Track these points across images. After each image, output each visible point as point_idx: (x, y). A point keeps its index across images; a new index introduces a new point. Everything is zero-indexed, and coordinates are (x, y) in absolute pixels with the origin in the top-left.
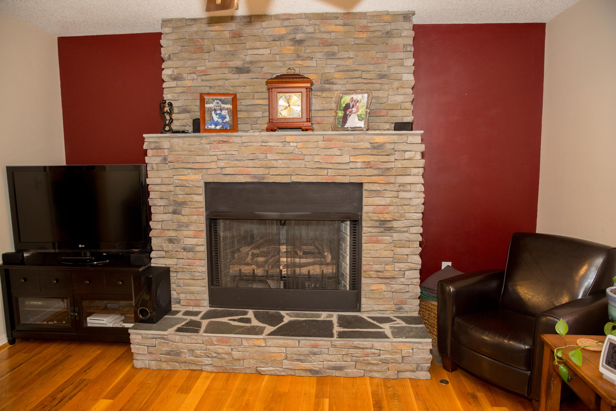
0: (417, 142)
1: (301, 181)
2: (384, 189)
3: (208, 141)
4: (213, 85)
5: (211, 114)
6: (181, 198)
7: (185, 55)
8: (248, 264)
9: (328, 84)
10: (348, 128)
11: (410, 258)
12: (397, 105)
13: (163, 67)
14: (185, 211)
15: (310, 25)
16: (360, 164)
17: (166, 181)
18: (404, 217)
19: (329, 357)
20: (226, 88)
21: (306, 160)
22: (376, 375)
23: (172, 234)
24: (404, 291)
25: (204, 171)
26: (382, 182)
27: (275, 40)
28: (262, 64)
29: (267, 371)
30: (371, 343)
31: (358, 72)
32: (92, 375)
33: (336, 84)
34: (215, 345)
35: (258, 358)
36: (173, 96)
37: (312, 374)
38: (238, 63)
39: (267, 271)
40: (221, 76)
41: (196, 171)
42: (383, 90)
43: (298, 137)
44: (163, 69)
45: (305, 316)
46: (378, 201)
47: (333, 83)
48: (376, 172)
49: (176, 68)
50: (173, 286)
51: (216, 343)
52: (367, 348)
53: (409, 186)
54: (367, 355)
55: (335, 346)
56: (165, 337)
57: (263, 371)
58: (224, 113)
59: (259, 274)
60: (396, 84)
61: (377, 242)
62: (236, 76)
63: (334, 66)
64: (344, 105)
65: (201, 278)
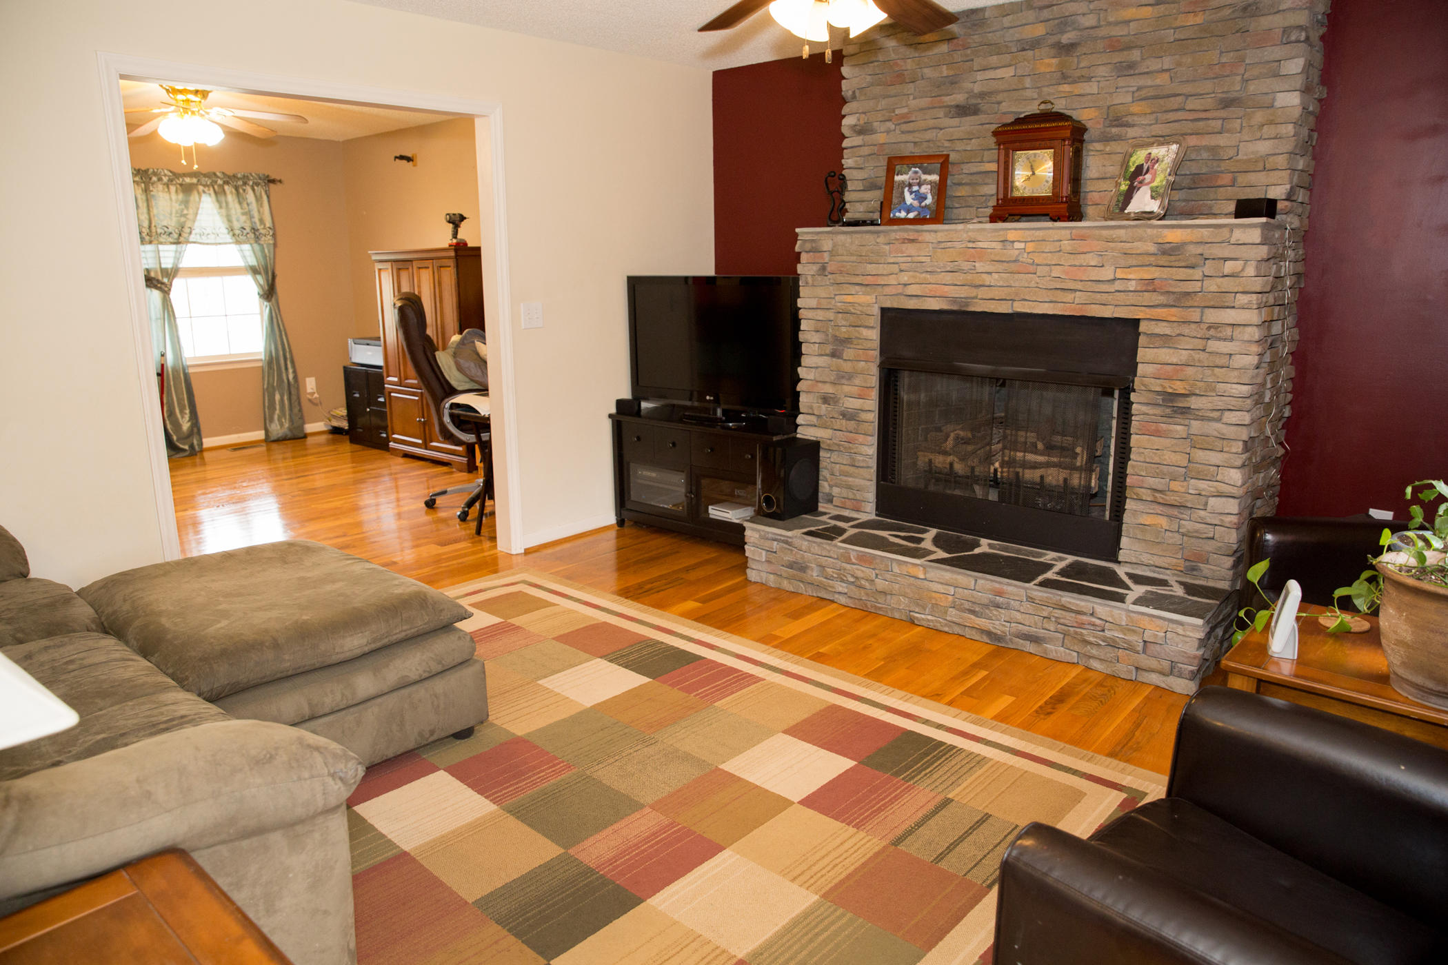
0: (1251, 242)
1: (1028, 311)
2: (1178, 332)
3: (887, 239)
4: (917, 140)
5: (903, 192)
6: (844, 332)
7: (877, 90)
8: (945, 453)
9: (1117, 126)
10: (1129, 213)
11: (1222, 474)
12: (1256, 162)
13: (843, 113)
14: (849, 353)
15: (1091, 11)
16: (1133, 283)
17: (824, 304)
18: (1214, 390)
19: (1019, 616)
20: (939, 144)
21: (1038, 274)
22: (1095, 664)
23: (828, 389)
24: (1204, 536)
25: (879, 289)
26: (1174, 319)
27: (1024, 50)
28: (999, 97)
29: (923, 619)
30: (1090, 605)
31: (1177, 98)
32: (693, 576)
33: (1133, 126)
34: (853, 564)
35: (911, 595)
36: (856, 161)
37: (991, 639)
38: (959, 98)
39: (973, 469)
40: (931, 123)
41: (868, 289)
42: (1228, 131)
43: (1028, 233)
44: (844, 116)
45: (1018, 551)
46: (1165, 354)
47: (1126, 125)
48: (1161, 299)
49: (864, 113)
50: (824, 473)
51: (854, 560)
52: (1084, 614)
53: (1229, 331)
54: (1081, 625)
55: (1031, 599)
56: (790, 540)
57: (917, 618)
58: (925, 189)
59: (961, 472)
60: (1259, 117)
61: (1157, 434)
62: (956, 121)
63: (1131, 89)
64: (1132, 169)
65: (865, 465)
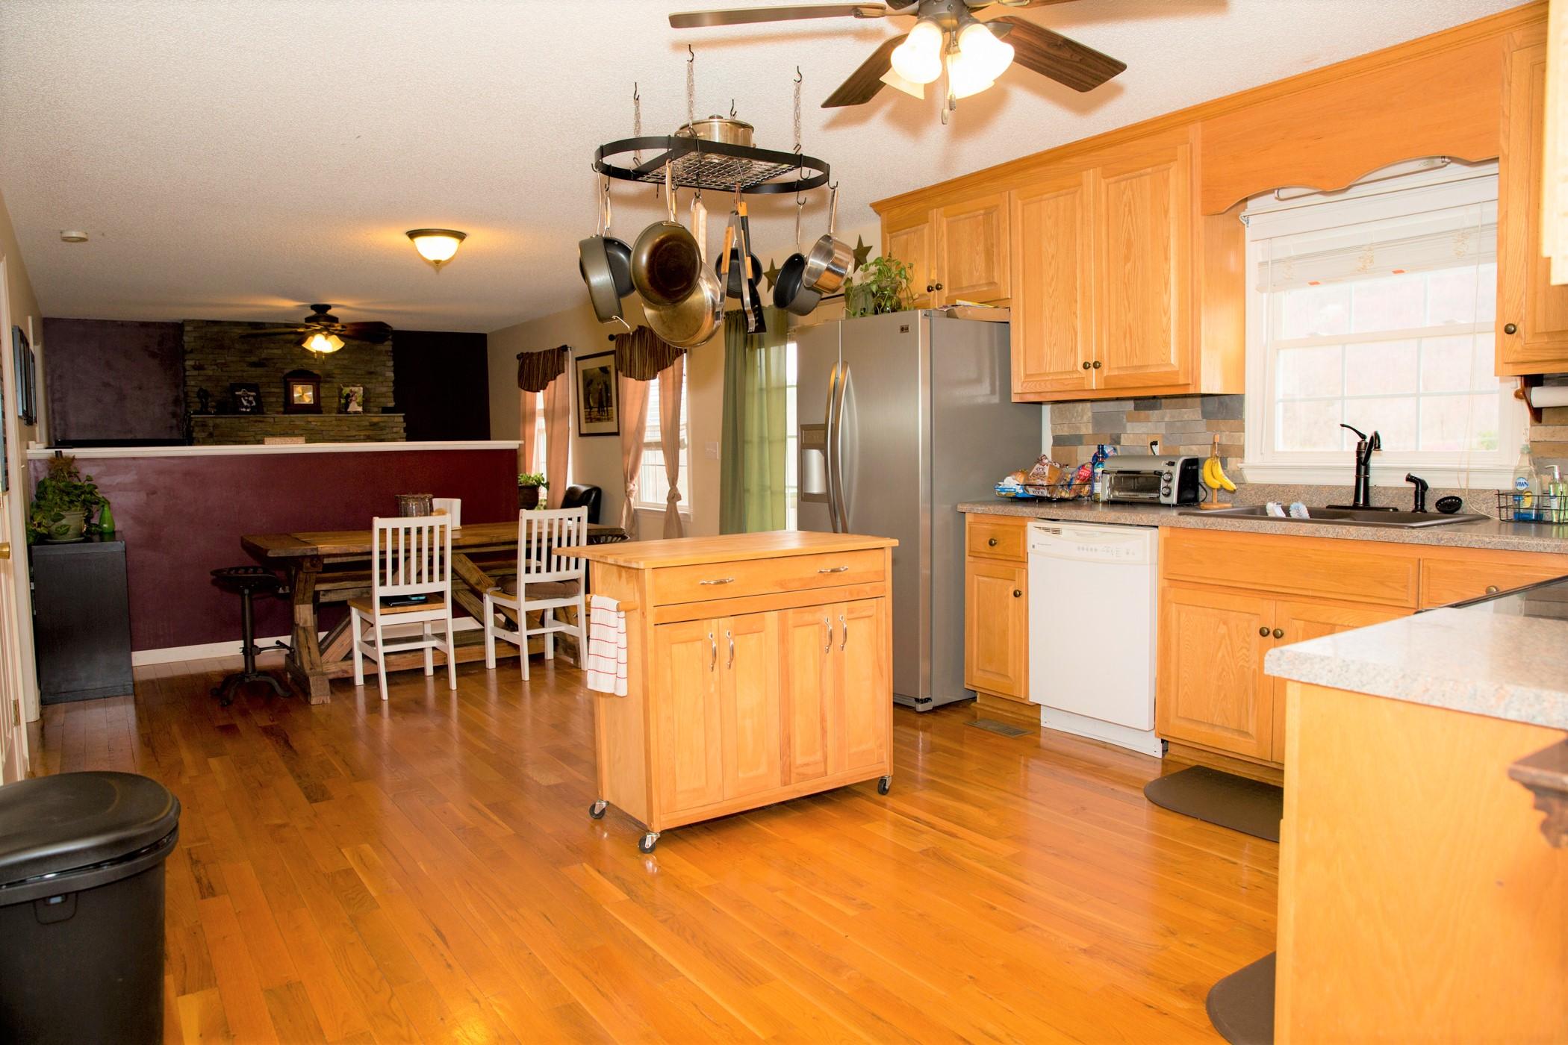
0: (401, 422)
3: (247, 421)
7: (207, 350)
9: (329, 377)
12: (383, 395)
16: (363, 436)
28: (275, 361)
31: (353, 370)
38: (254, 359)
42: (373, 384)
44: (186, 361)
47: (333, 378)
49: (198, 360)
58: (251, 399)
60: (381, 379)
62: (253, 369)
64: (345, 395)
